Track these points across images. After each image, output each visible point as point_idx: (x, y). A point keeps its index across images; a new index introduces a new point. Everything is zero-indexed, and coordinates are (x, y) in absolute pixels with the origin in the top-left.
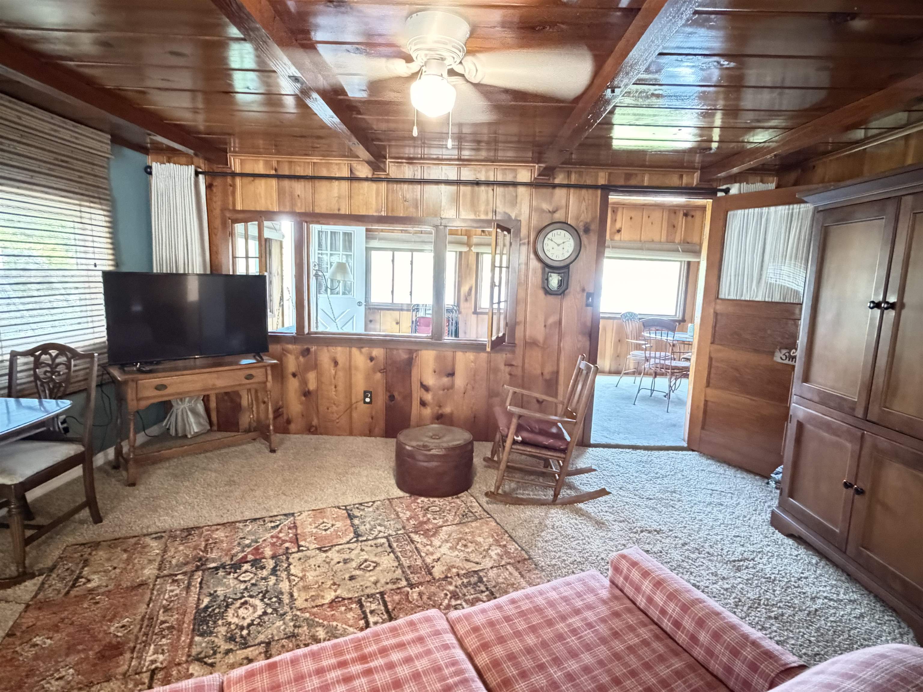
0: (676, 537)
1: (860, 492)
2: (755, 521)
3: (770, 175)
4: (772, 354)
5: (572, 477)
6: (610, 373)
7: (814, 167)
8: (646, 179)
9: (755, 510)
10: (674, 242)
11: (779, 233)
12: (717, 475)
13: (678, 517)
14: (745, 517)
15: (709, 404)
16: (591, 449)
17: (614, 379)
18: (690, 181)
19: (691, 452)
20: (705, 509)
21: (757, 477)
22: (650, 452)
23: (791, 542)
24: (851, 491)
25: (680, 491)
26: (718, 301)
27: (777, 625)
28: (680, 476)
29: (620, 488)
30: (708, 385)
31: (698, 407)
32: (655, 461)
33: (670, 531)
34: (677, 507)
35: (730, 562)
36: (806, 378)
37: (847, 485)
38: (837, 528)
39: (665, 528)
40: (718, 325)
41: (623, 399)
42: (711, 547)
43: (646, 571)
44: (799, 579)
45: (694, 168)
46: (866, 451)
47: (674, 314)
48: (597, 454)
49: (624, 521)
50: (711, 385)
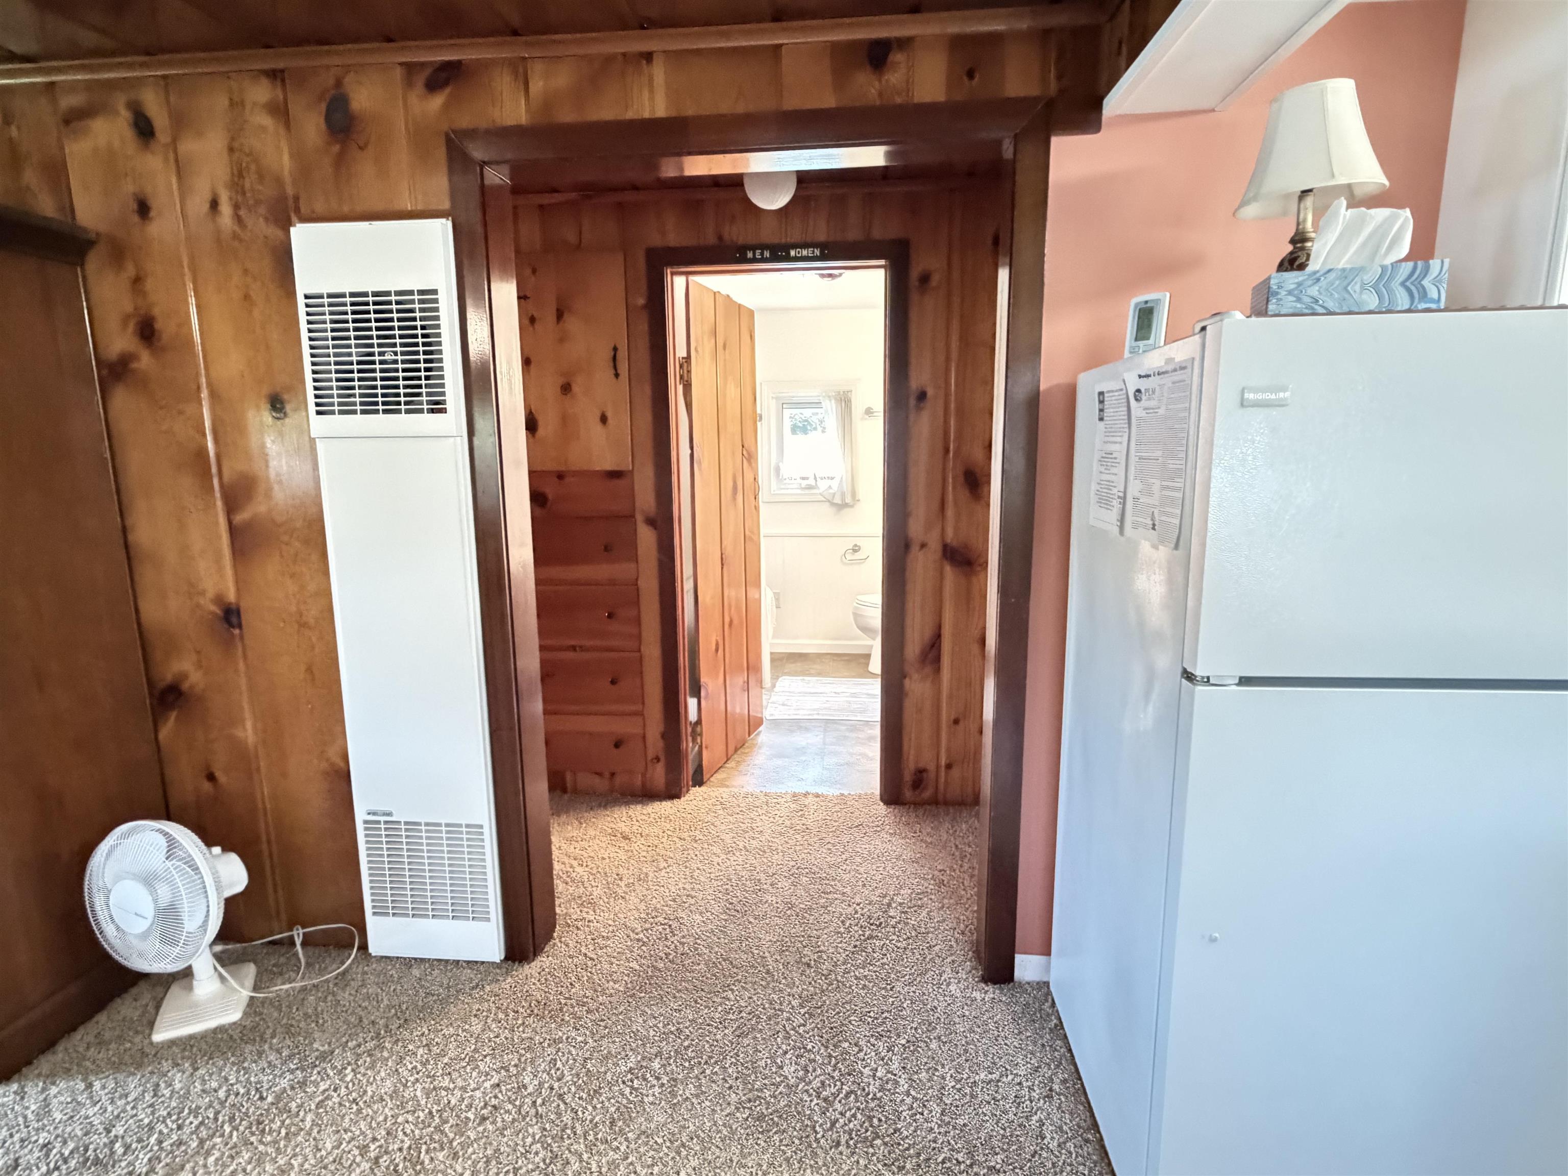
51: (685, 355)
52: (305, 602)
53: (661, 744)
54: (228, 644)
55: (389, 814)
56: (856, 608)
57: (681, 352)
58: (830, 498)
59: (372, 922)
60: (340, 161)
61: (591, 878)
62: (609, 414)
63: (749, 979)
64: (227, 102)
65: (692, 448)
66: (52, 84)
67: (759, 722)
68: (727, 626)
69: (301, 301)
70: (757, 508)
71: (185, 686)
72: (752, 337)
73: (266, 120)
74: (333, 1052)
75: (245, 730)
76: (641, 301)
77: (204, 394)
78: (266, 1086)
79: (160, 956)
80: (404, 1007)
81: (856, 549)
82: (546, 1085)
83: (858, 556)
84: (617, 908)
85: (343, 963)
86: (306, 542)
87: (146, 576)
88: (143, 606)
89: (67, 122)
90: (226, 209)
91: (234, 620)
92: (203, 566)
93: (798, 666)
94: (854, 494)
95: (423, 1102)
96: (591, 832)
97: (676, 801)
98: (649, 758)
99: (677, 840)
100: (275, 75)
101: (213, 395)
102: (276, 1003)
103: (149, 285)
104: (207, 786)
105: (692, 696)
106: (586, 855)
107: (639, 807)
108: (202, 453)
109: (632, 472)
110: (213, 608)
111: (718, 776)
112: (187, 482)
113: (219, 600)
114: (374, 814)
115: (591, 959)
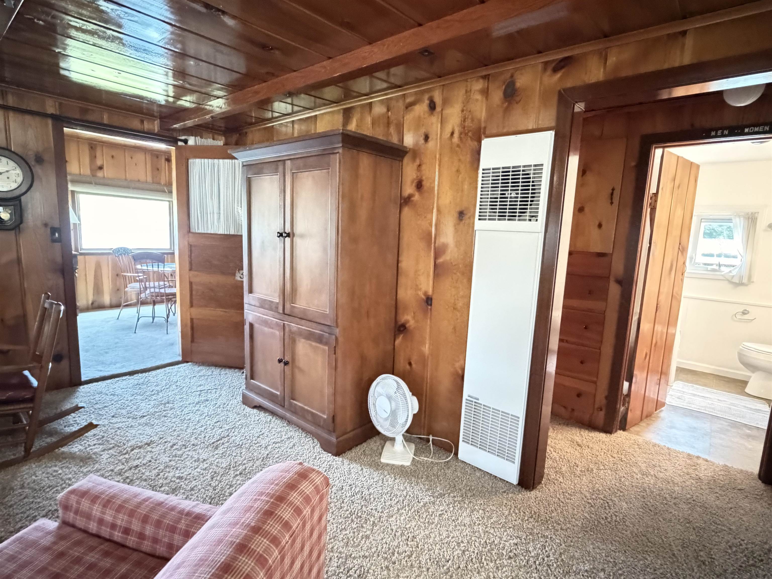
0: (166, 442)
1: (286, 363)
2: (232, 404)
3: (219, 134)
4: (234, 275)
5: (54, 423)
6: (112, 307)
7: (246, 133)
8: (105, 117)
9: (233, 396)
10: (159, 183)
11: (228, 181)
12: (206, 377)
13: (169, 424)
14: (224, 404)
15: (194, 320)
16: (81, 387)
17: (115, 312)
18: (151, 127)
19: (185, 364)
20: (193, 408)
21: (236, 370)
22: (147, 373)
23: (255, 411)
24: (282, 364)
25: (173, 401)
26: (190, 234)
27: (241, 479)
28: (174, 387)
29: (113, 416)
30: (192, 306)
31: (186, 325)
32: (152, 380)
33: (161, 438)
34: (169, 415)
35: (211, 445)
36: (251, 291)
37: (280, 361)
38: (278, 391)
39: (156, 438)
40: (193, 255)
41: (123, 329)
42: (196, 439)
43: (96, 496)
44: (258, 437)
45: (153, 116)
46: (287, 334)
47: (169, 247)
48: (89, 390)
49: (113, 447)
50: (194, 304)
51: (655, 192)
52: (458, 300)
53: (604, 401)
54: (425, 312)
55: (478, 399)
56: (741, 350)
57: (653, 190)
58: (730, 279)
59: (462, 445)
60: (507, 111)
61: (561, 460)
62: (604, 224)
63: (661, 554)
64: (464, 91)
65: (650, 243)
66: (404, 94)
67: (663, 404)
68: (653, 346)
69: (480, 171)
70: (682, 280)
71: (407, 325)
72: (696, 181)
73: (478, 97)
74: (444, 495)
75: (425, 347)
76: (633, 164)
77: (435, 210)
78: (420, 498)
79: (389, 430)
80: (473, 488)
81: (745, 313)
82: (541, 556)
83: (746, 317)
84: (576, 481)
85: (447, 458)
86: (463, 274)
87: (402, 280)
88: (399, 292)
89: (407, 108)
90: (456, 135)
91: (429, 303)
92: (422, 279)
93: (689, 377)
94: (750, 278)
95: (483, 535)
96: (560, 436)
97: (608, 435)
98: (596, 406)
99: (610, 457)
100: (486, 77)
101: (439, 211)
102: (422, 464)
103: (423, 167)
104: (408, 367)
105: (626, 381)
106: (557, 447)
107: (587, 432)
108: (430, 234)
109: (612, 254)
110: (423, 297)
111: (635, 429)
112: (422, 245)
113: (425, 294)
114: (471, 397)
115: (562, 502)
